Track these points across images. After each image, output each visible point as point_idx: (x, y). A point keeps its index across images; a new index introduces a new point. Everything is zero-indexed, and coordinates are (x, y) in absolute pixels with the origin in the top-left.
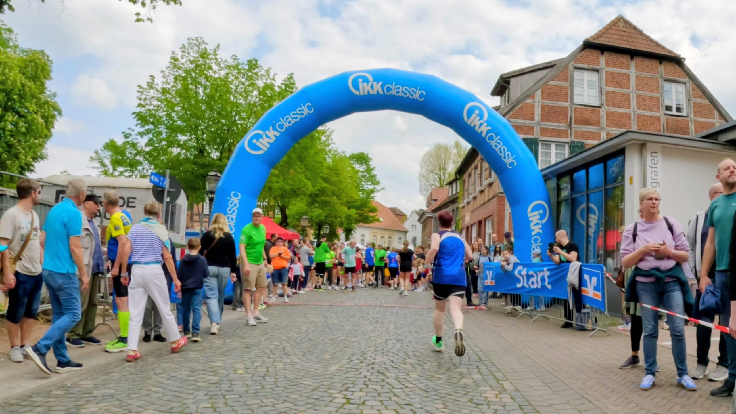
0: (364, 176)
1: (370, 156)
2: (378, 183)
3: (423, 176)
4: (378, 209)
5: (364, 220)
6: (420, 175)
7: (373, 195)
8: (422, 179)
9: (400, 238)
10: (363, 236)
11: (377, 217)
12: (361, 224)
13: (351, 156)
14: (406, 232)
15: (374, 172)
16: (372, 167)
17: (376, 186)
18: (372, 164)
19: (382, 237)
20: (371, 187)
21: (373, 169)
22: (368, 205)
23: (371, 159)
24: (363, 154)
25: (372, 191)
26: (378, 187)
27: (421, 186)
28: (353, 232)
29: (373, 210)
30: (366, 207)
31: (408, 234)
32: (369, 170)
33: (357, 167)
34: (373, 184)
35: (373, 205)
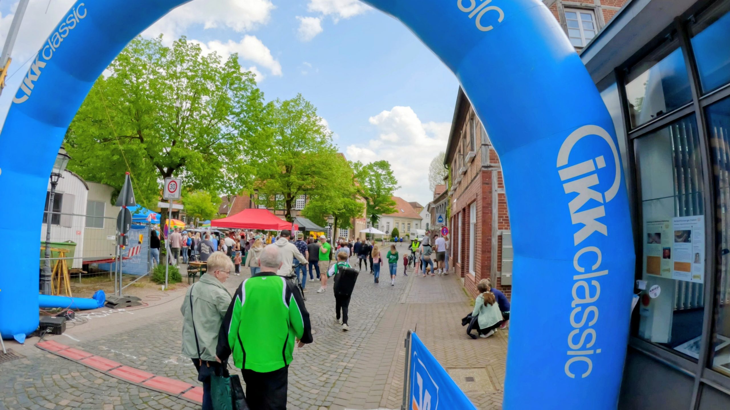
0: (385, 179)
1: (389, 163)
2: (396, 183)
3: (432, 177)
4: (396, 203)
5: (386, 211)
6: (430, 177)
7: (391, 192)
8: (431, 179)
9: (417, 224)
10: (388, 223)
11: (395, 209)
12: (383, 214)
13: (374, 163)
14: (421, 220)
15: (393, 175)
16: (391, 171)
17: (394, 185)
18: (391, 168)
19: (403, 224)
20: (391, 186)
21: (392, 173)
22: (388, 200)
23: (390, 165)
24: (384, 161)
25: (391, 189)
26: (396, 186)
27: (431, 185)
28: (378, 221)
29: (393, 204)
30: (387, 201)
31: (422, 221)
32: (389, 173)
33: (380, 171)
34: (393, 183)
35: (392, 199)
